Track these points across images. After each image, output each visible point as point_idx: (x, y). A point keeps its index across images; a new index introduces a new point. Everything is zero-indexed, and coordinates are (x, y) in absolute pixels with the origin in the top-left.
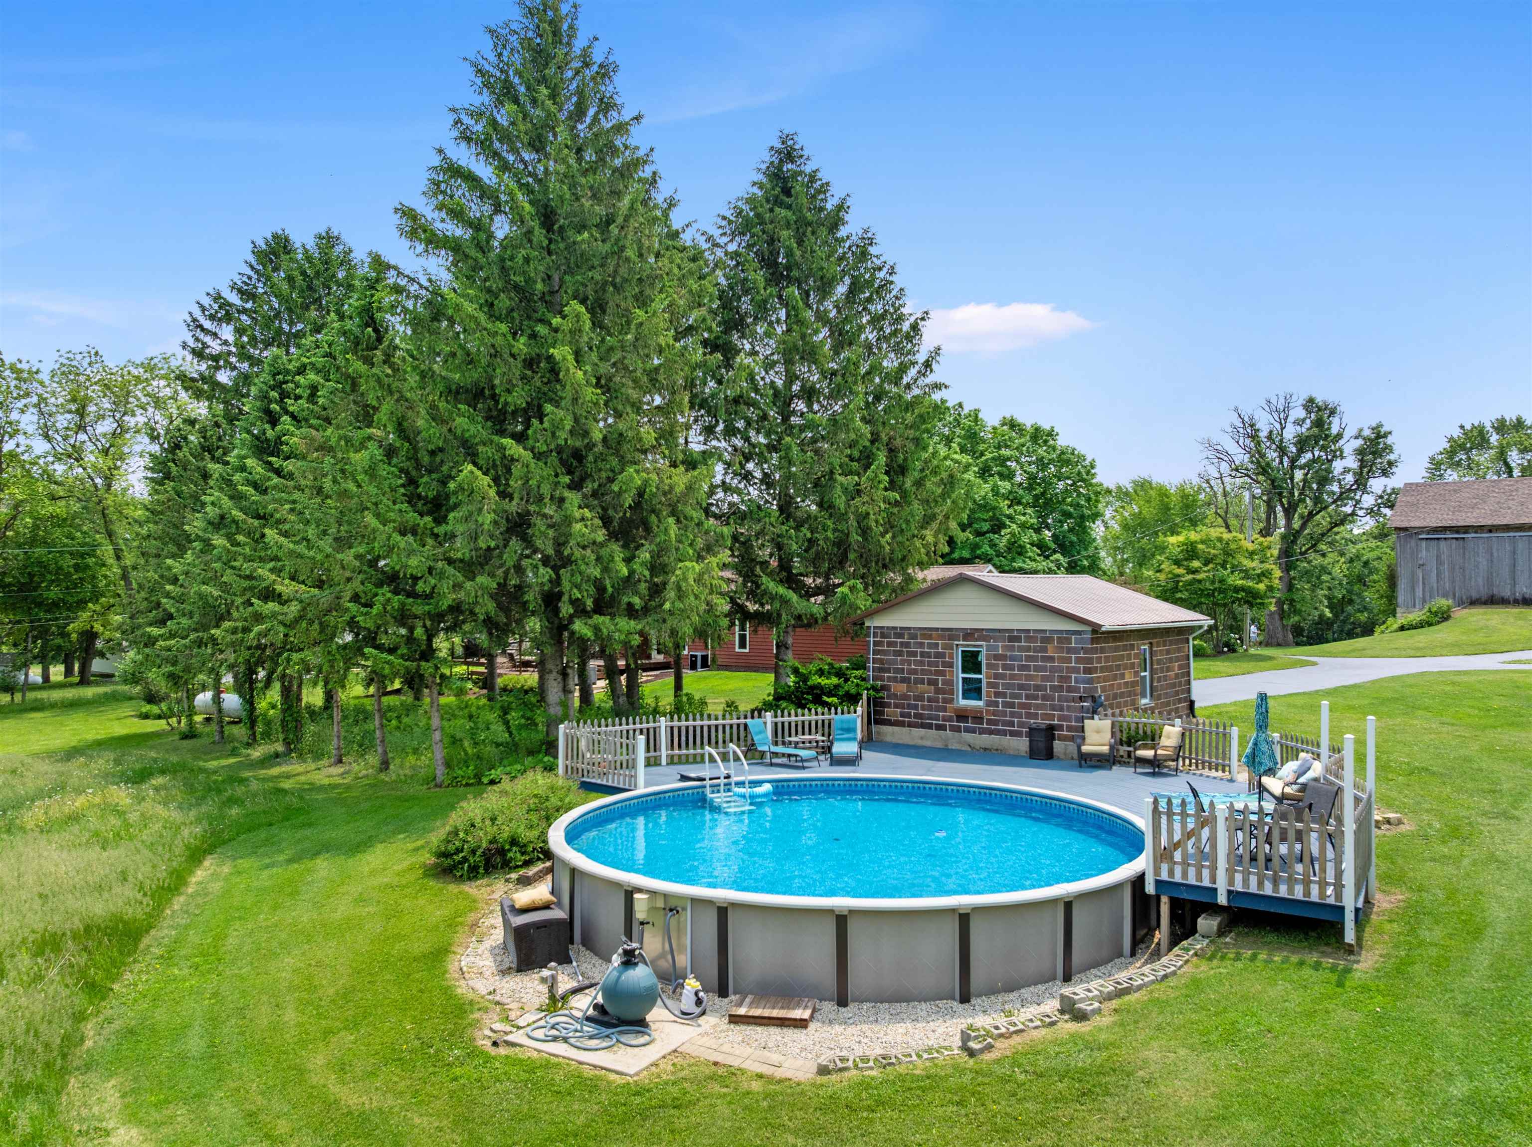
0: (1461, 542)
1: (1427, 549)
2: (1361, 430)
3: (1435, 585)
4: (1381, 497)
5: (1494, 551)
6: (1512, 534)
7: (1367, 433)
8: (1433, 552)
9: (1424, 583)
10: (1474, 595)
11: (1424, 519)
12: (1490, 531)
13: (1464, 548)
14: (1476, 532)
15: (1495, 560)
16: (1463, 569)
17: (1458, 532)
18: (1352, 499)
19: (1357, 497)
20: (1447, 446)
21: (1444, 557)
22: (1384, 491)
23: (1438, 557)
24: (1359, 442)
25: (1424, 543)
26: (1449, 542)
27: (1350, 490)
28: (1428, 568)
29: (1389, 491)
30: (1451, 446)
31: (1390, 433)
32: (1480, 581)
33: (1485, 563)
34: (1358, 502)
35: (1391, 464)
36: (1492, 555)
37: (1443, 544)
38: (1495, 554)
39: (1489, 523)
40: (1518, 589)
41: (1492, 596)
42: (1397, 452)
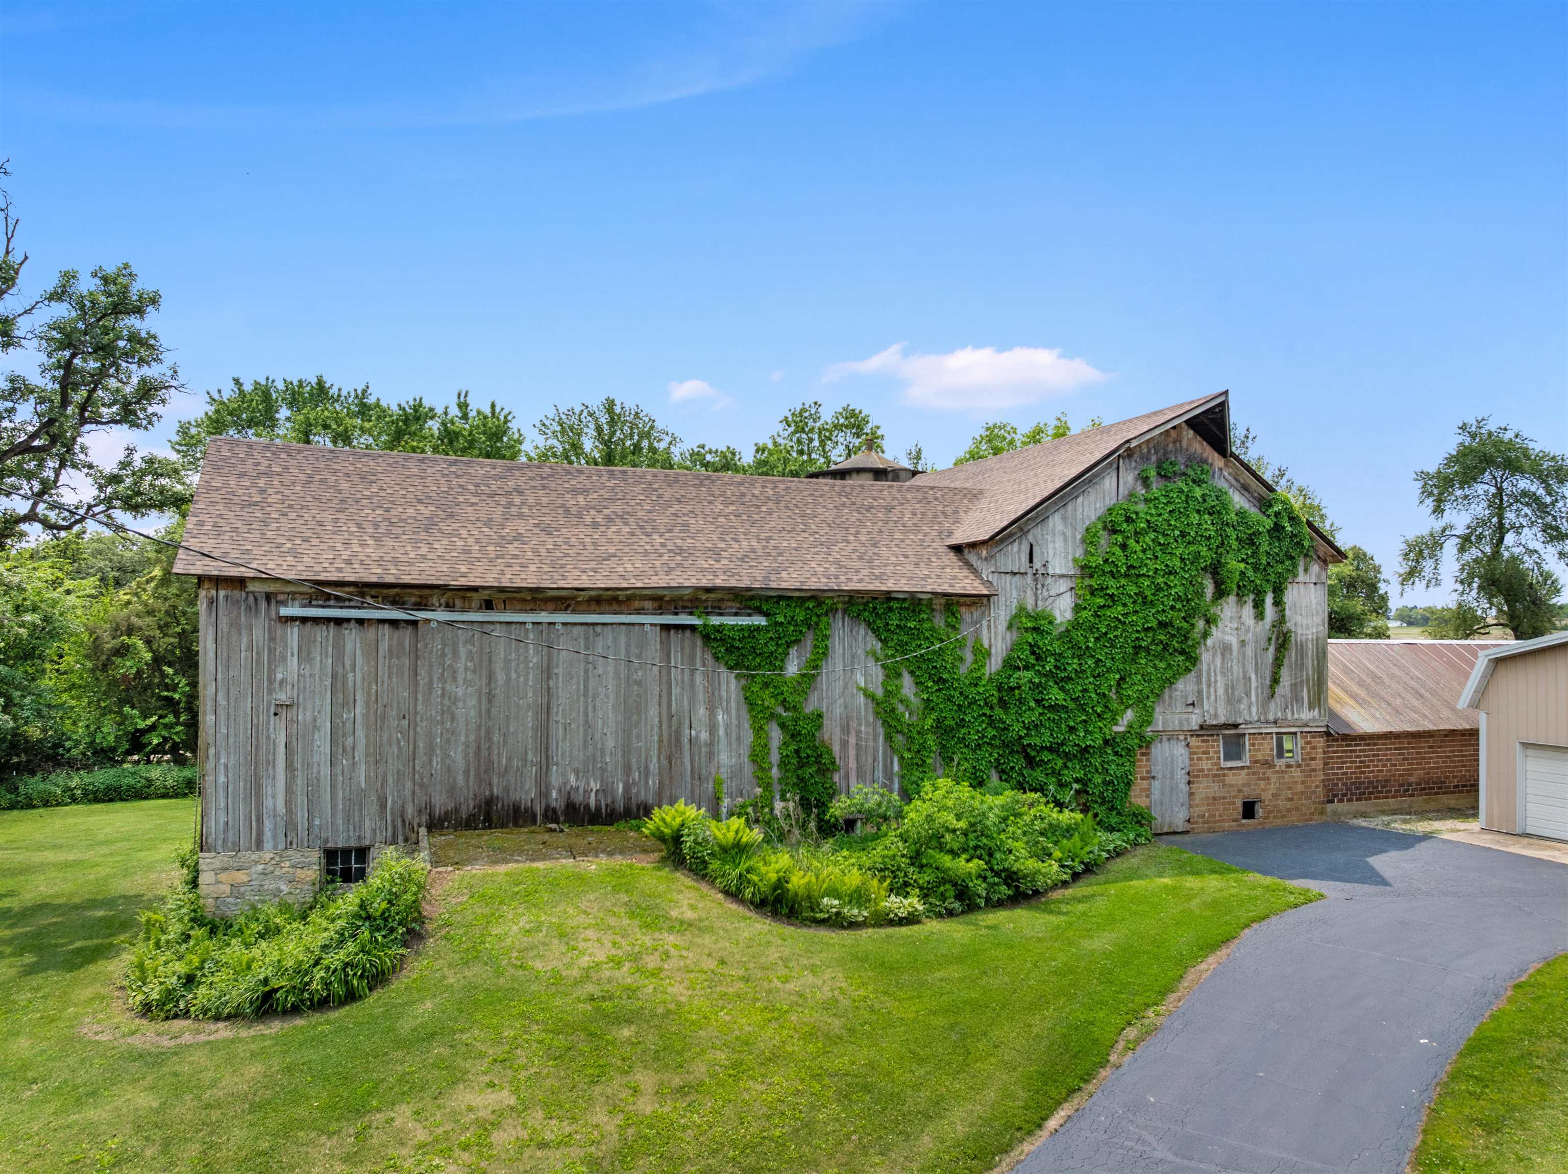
0: (407, 634)
1: (304, 655)
2: (69, 277)
3: (326, 771)
4: (115, 479)
5: (498, 666)
6: (544, 617)
7: (86, 285)
8: (322, 662)
9: (290, 767)
10: (441, 802)
11: (296, 554)
12: (488, 605)
13: (416, 655)
14: (450, 607)
15: (499, 692)
16: (409, 717)
17: (397, 602)
18: (30, 476)
19: (49, 474)
20: (211, 409)
21: (356, 678)
22: (124, 465)
23: (337, 681)
24: (62, 311)
25: (293, 634)
26: (371, 633)
27: (25, 448)
28: (305, 716)
29: (138, 463)
30: (217, 411)
31: (154, 301)
32: (457, 755)
33: (472, 702)
34: (47, 487)
35: (148, 391)
36: (491, 677)
37: (352, 638)
38: (500, 677)
39: (490, 580)
40: (555, 779)
41: (490, 802)
42: (168, 358)
